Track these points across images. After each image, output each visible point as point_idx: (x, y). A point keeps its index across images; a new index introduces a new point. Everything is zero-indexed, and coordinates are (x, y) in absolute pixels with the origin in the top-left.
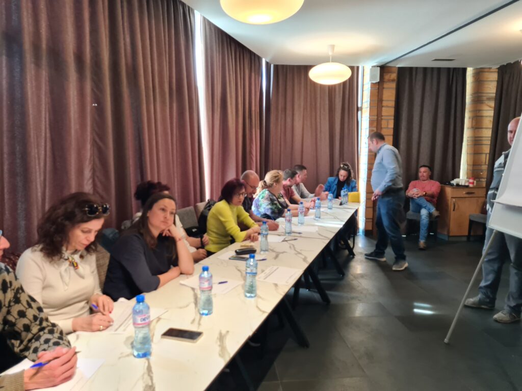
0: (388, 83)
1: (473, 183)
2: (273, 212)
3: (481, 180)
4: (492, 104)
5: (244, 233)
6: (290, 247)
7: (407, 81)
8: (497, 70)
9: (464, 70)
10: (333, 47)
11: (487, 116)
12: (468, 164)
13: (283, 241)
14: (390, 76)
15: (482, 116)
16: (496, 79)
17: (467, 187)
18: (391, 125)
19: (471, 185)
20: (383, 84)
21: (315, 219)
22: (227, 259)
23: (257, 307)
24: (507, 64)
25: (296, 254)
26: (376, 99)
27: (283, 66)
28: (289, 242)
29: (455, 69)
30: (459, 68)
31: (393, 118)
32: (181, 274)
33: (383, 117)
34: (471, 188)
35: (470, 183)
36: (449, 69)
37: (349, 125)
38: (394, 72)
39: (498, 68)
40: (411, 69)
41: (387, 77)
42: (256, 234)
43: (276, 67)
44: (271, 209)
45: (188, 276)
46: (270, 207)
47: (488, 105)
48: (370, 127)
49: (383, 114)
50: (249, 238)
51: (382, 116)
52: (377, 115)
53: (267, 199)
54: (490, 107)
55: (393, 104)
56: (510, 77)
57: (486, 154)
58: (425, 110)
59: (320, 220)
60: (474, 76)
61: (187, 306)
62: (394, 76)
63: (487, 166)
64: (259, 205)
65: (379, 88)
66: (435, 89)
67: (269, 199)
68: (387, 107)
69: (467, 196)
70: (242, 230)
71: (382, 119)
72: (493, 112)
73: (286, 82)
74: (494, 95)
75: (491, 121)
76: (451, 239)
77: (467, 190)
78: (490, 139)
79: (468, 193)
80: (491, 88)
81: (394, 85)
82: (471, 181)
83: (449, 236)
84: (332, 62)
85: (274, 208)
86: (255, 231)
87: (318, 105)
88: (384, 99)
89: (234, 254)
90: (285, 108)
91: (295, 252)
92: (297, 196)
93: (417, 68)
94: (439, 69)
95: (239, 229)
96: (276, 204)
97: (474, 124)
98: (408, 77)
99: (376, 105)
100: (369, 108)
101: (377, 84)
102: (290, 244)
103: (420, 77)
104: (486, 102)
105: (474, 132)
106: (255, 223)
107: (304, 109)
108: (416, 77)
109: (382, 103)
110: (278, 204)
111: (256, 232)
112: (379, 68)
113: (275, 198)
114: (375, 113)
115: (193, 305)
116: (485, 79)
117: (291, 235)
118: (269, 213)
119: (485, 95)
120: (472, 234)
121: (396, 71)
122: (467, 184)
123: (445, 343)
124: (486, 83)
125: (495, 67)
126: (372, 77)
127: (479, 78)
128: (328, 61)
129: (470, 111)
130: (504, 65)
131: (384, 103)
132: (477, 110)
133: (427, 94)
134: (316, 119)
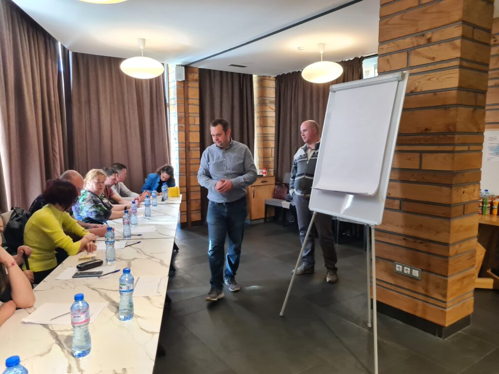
0: (192, 83)
1: (265, 173)
2: (98, 215)
3: (270, 170)
4: (273, 107)
5: (78, 244)
6: (138, 252)
7: (208, 82)
8: (275, 79)
9: (251, 76)
10: (144, 40)
11: (270, 117)
12: (259, 157)
13: (126, 246)
14: (193, 76)
15: (267, 117)
16: (275, 86)
17: (262, 176)
18: (198, 122)
19: (264, 175)
20: (188, 83)
21: (146, 218)
22: (71, 278)
23: (142, 329)
24: (282, 75)
25: (149, 259)
26: (182, 96)
27: (83, 54)
28: (132, 246)
29: (244, 75)
30: (247, 75)
31: (198, 115)
32: (17, 309)
33: (190, 115)
34: (265, 177)
35: (264, 173)
36: (239, 74)
37: (158, 121)
38: (196, 73)
39: (276, 78)
40: (210, 70)
41: (190, 77)
42: (92, 243)
43: (75, 55)
44: (96, 212)
45: (29, 310)
46: (93, 209)
47: (270, 108)
48: (178, 123)
49: (190, 112)
50: (85, 248)
51: (189, 113)
52: (185, 112)
53: (89, 200)
54: (272, 109)
55: (197, 102)
56: (285, 85)
57: (272, 148)
58: (224, 110)
59: (150, 218)
60: (258, 83)
61: (49, 350)
62: (196, 76)
63: (273, 158)
64: (79, 208)
65: (184, 86)
66: (230, 92)
67: (92, 201)
68: (193, 104)
69: (262, 184)
70: (74, 241)
71: (189, 116)
72: (274, 113)
73: (88, 72)
74: (275, 99)
75: (273, 121)
76: (253, 222)
77: (262, 179)
78: (274, 135)
79: (263, 182)
80: (271, 94)
81: (197, 85)
82: (264, 171)
83: (251, 220)
84: (144, 56)
85: (98, 210)
86: (90, 239)
87: (126, 99)
88: (190, 97)
89: (75, 270)
90: (89, 102)
91: (146, 256)
92: (116, 195)
93: (214, 71)
94: (232, 73)
95: (71, 239)
96: (101, 206)
97: (261, 123)
98: (208, 78)
99: (183, 103)
100: (176, 105)
101: (183, 83)
102: (135, 248)
103: (218, 79)
104: (269, 105)
105: (262, 130)
106: (85, 230)
107: (111, 103)
108: (214, 78)
109: (188, 101)
110: (103, 206)
111: (91, 241)
112: (184, 67)
113: (98, 199)
114: (183, 110)
115: (57, 348)
116: (267, 86)
117: (131, 238)
118: (93, 216)
119: (267, 98)
120: (268, 216)
121: (197, 71)
122: (261, 174)
123: (281, 316)
124: (268, 89)
125: (273, 76)
126: (178, 75)
127: (262, 85)
128: (140, 55)
129: (257, 112)
130: (280, 75)
131: (190, 101)
132: (263, 111)
133: (225, 95)
134: (124, 114)
